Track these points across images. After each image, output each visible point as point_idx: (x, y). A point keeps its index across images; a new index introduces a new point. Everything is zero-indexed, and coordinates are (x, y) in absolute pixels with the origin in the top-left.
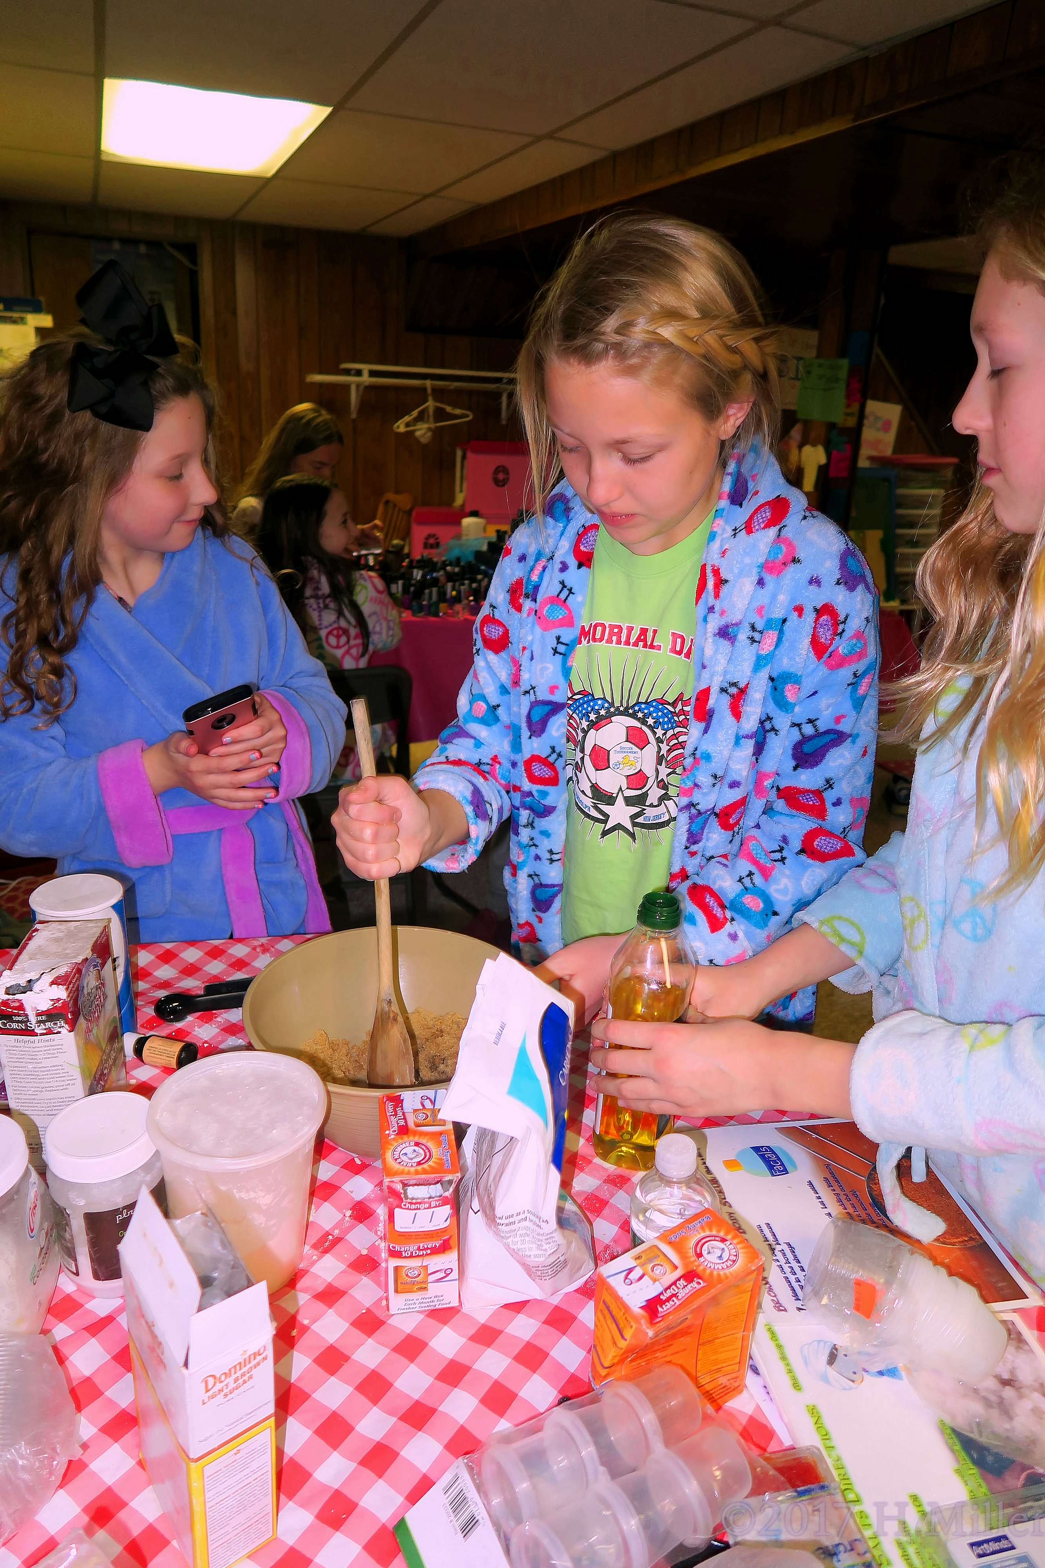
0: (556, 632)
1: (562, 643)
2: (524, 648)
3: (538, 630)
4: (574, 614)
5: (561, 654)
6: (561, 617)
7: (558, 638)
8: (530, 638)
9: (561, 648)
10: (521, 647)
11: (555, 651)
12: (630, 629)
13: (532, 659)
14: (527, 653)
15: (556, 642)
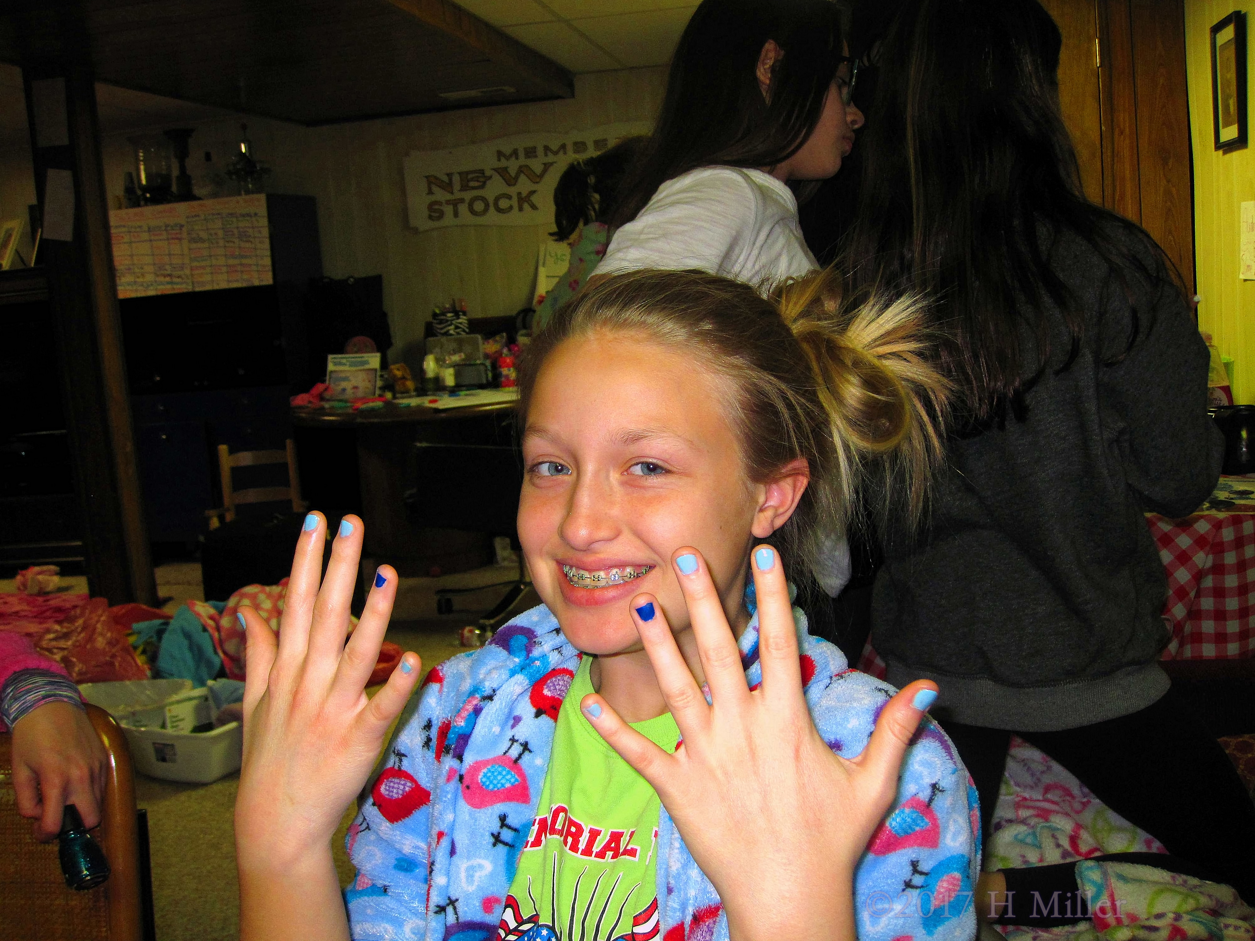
0: (500, 808)
1: (509, 827)
2: (440, 835)
3: (464, 807)
4: (530, 783)
5: (506, 844)
6: (508, 785)
7: (503, 819)
8: (450, 817)
9: (507, 835)
10: (434, 832)
11: (497, 839)
12: (594, 834)
13: (453, 852)
14: (445, 843)
15: (499, 824)
